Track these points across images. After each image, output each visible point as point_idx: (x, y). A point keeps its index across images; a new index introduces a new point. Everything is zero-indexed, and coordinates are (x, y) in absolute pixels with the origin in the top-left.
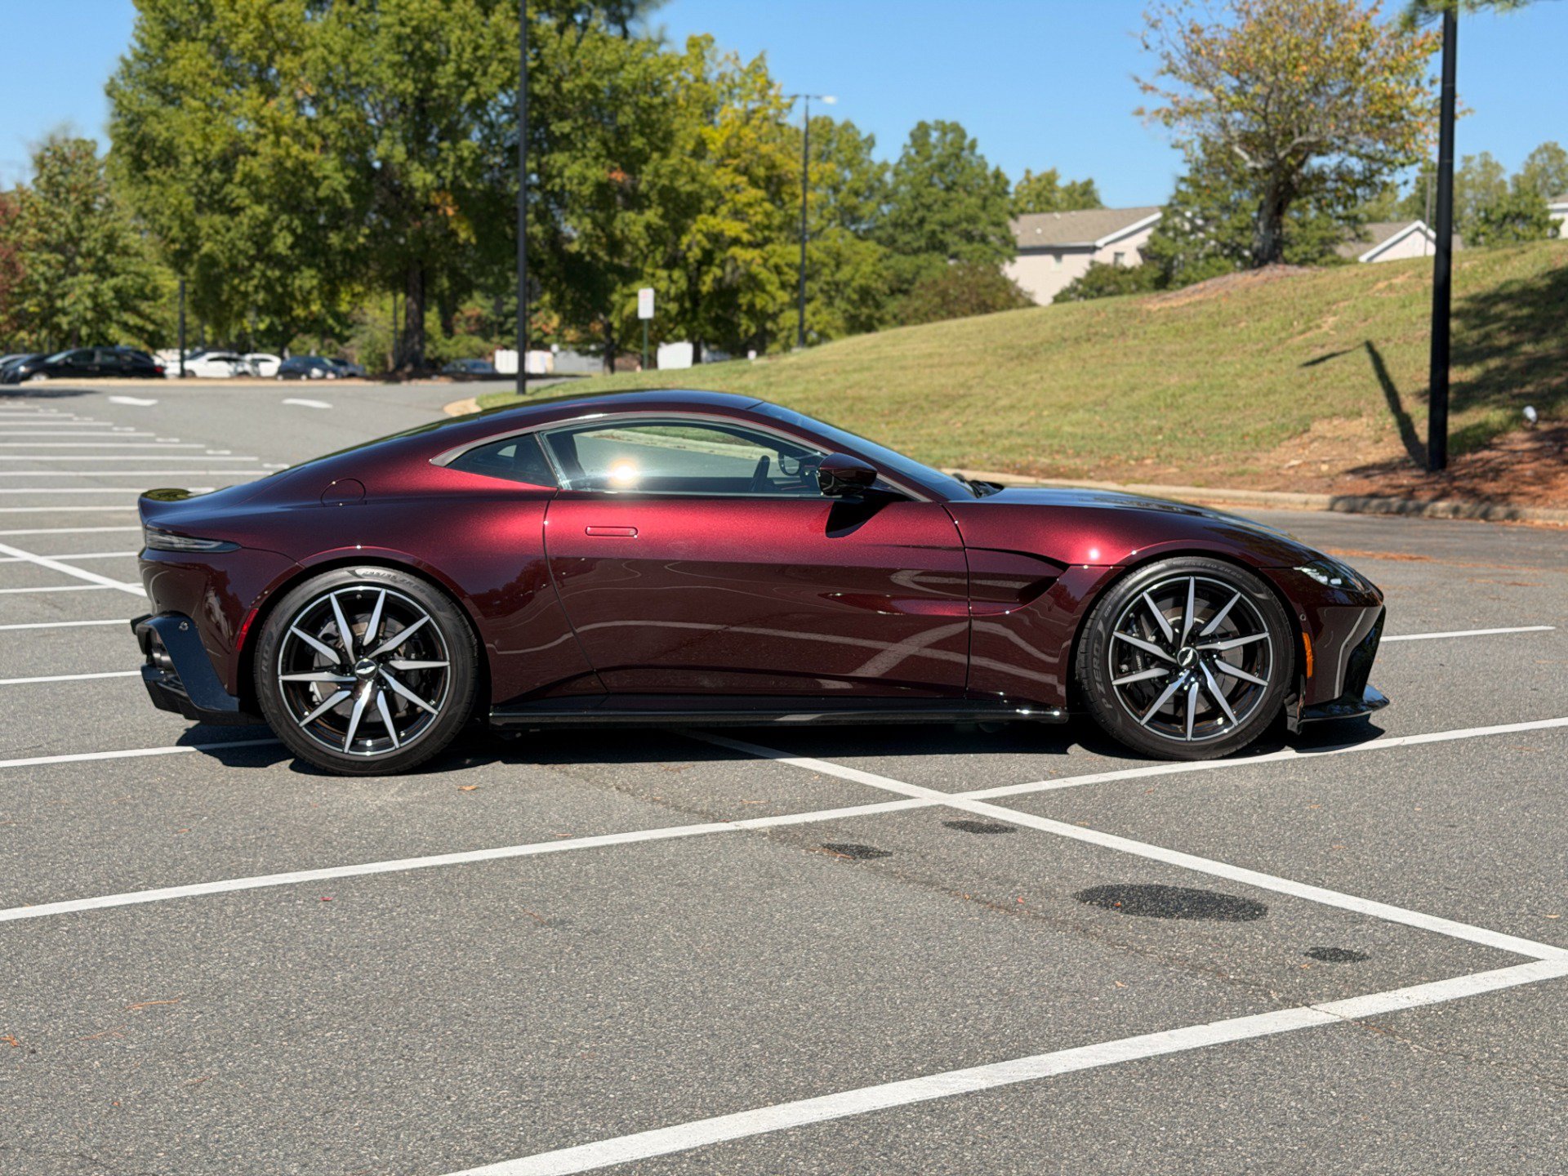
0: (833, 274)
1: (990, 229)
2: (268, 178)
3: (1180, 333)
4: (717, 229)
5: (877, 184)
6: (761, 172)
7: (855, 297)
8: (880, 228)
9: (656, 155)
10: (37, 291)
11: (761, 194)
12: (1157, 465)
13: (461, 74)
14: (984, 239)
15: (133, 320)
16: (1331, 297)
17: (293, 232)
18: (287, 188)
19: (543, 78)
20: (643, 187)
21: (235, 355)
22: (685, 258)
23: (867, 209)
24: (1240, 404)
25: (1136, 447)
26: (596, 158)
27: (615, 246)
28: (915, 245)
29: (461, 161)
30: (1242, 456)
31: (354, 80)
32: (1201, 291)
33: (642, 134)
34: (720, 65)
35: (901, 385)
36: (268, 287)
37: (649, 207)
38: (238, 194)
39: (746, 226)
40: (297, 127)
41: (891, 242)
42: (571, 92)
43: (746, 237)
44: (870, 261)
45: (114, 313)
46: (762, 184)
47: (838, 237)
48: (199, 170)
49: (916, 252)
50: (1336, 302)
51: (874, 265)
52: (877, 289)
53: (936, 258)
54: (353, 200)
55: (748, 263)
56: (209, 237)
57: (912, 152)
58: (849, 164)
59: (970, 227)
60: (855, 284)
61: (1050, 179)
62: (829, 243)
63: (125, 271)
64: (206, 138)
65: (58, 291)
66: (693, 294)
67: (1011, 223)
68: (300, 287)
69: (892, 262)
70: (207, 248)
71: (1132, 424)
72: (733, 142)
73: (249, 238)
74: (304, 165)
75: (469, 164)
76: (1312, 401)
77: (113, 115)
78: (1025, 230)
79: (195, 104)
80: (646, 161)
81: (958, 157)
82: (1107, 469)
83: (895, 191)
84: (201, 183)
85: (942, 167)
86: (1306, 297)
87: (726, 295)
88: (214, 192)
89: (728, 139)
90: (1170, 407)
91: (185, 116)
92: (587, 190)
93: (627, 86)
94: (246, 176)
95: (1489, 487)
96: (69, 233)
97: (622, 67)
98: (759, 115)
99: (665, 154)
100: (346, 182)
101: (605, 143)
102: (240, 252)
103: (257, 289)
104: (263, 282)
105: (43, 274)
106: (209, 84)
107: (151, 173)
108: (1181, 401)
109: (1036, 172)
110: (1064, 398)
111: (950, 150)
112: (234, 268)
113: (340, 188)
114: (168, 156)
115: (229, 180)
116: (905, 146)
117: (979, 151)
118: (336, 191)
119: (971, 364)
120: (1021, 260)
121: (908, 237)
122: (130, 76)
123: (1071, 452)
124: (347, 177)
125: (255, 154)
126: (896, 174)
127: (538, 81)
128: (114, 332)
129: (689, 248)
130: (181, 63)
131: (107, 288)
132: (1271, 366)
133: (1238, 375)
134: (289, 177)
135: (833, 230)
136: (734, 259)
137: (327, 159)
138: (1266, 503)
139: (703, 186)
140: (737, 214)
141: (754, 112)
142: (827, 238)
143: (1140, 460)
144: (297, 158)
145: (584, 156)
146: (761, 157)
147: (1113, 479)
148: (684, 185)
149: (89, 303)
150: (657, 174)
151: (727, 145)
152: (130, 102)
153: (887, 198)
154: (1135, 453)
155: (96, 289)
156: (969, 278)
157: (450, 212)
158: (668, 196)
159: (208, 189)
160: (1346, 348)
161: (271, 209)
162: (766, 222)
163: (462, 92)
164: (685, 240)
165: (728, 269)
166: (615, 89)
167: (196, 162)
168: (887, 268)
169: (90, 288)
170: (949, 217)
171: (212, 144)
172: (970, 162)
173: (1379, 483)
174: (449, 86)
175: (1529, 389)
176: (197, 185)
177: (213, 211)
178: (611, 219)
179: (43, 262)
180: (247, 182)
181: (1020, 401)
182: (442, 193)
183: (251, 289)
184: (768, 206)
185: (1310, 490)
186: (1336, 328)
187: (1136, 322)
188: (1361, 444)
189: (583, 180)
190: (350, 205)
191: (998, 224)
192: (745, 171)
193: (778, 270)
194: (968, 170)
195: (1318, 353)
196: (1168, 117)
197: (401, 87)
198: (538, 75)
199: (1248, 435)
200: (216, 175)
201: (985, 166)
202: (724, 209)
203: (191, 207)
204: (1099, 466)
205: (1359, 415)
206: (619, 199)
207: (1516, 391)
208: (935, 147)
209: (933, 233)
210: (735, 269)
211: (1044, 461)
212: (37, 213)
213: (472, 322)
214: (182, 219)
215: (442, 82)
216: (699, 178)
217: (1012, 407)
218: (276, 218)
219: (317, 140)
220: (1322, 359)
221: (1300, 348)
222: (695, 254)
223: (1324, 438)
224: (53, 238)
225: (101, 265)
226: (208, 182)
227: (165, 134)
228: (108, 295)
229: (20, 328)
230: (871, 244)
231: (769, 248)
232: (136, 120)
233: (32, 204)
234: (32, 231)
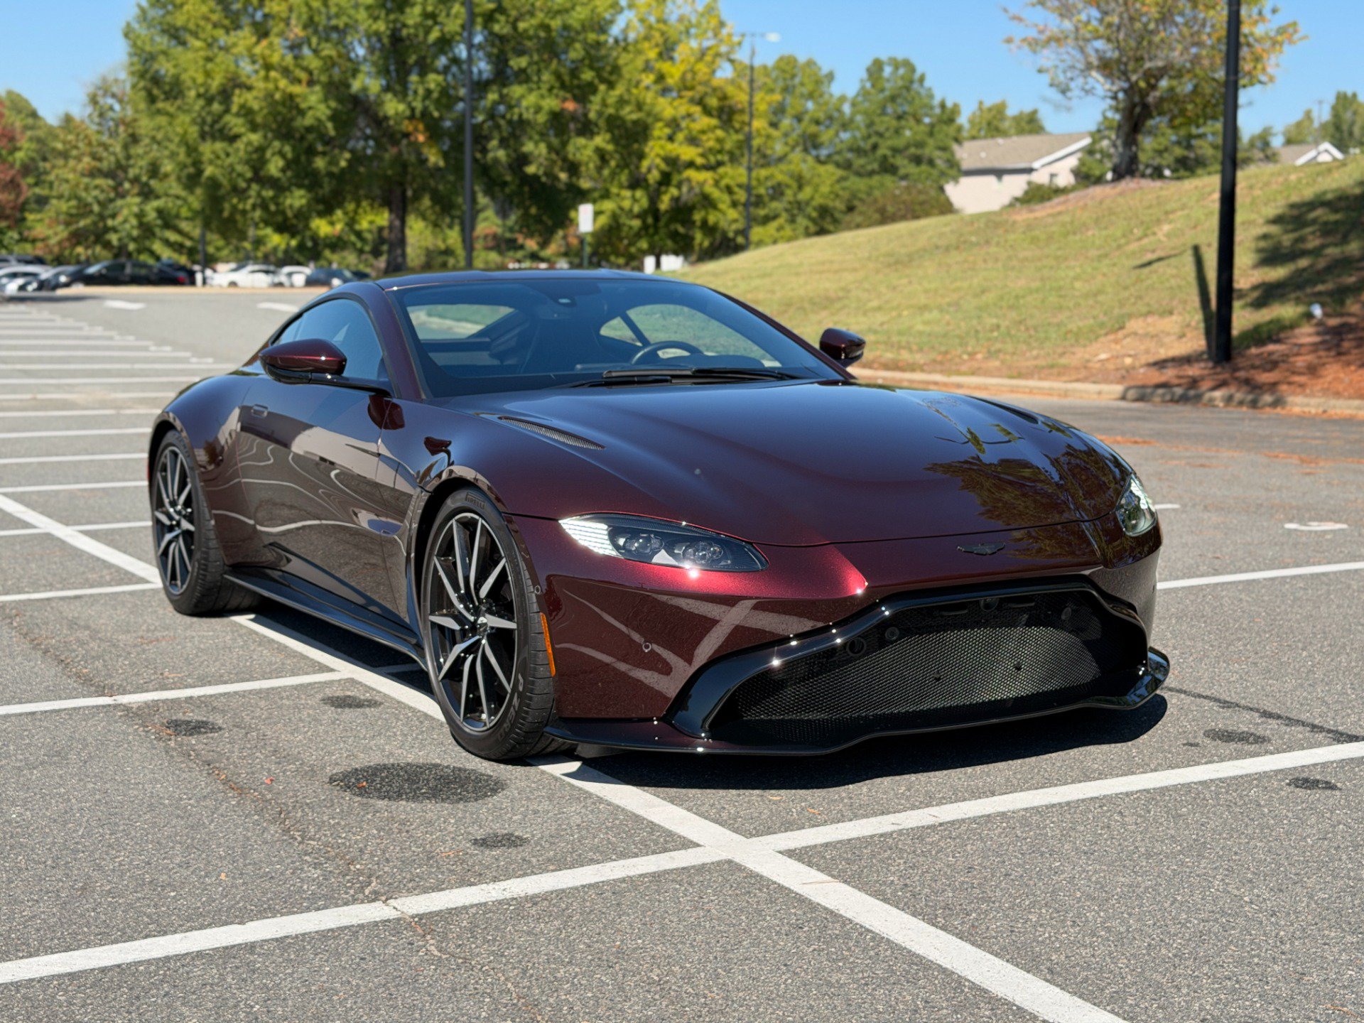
0: (795, 195)
1: (937, 153)
2: (261, 109)
3: (1034, 240)
4: (674, 154)
5: (836, 114)
6: (713, 102)
7: (814, 214)
8: (839, 153)
9: (602, 87)
10: (91, 212)
11: (714, 122)
12: (986, 359)
13: (426, 15)
14: (931, 163)
15: (173, 237)
16: (1168, 208)
17: (283, 155)
18: (279, 118)
19: (502, 18)
20: (592, 115)
21: (272, 268)
22: (646, 180)
23: (826, 136)
24: (1071, 304)
25: (972, 342)
26: (551, 89)
27: (573, 168)
28: (869, 168)
29: (428, 92)
30: (1060, 350)
31: (334, 22)
32: (1065, 202)
33: (591, 68)
34: (679, 7)
35: (792, 289)
36: (264, 205)
37: (598, 134)
38: (235, 123)
39: (700, 150)
40: (284, 64)
41: (847, 166)
42: (526, 31)
43: (699, 161)
44: (828, 182)
45: (157, 231)
46: (715, 113)
47: (801, 162)
48: (201, 102)
49: (871, 174)
50: (1173, 212)
51: (832, 186)
52: (835, 208)
53: (888, 180)
54: (336, 128)
55: (702, 184)
56: (211, 162)
57: (868, 85)
58: (810, 96)
59: (919, 152)
60: (815, 203)
61: (999, 110)
62: (792, 167)
63: (167, 195)
64: (208, 74)
65: (107, 213)
66: (653, 210)
67: (955, 147)
68: (291, 207)
69: (847, 184)
70: (209, 171)
71: (975, 322)
72: (689, 76)
73: (247, 162)
74: (291, 97)
75: (435, 95)
76: (1133, 300)
77: (131, 55)
78: (967, 154)
79: (198, 44)
80: (594, 91)
81: (908, 89)
82: (941, 363)
83: (852, 120)
84: (204, 114)
85: (893, 99)
86: (1150, 207)
87: (682, 212)
88: (215, 122)
89: (684, 74)
90: (1011, 307)
91: (190, 55)
92: (542, 118)
93: (576, 25)
94: (242, 106)
95: (1265, 377)
96: (118, 161)
97: (573, 8)
98: (711, 52)
99: (611, 85)
100: (328, 112)
101: (558, 76)
102: (240, 175)
103: (254, 207)
104: (259, 201)
105: (96, 198)
106: (209, 27)
107: (160, 105)
108: (1022, 301)
109: (988, 103)
110: (923, 300)
111: (900, 83)
112: (235, 190)
113: (323, 118)
114: (174, 90)
115: (227, 111)
116: (862, 81)
117: (927, 83)
118: (319, 120)
119: (855, 270)
120: (964, 181)
121: (861, 161)
122: (145, 19)
123: (915, 347)
124: (328, 107)
125: (249, 88)
126: (854, 105)
127: (498, 21)
128: (157, 247)
129: (649, 170)
130: (186, 8)
131: (151, 207)
132: (1105, 270)
133: (1076, 278)
134: (280, 108)
135: (797, 155)
136: (689, 180)
137: (312, 93)
138: (1066, 394)
139: (649, 114)
140: (693, 141)
141: (709, 48)
142: (790, 162)
143: (972, 355)
144: (284, 91)
145: (539, 88)
146: (715, 90)
147: (942, 372)
148: (630, 114)
149: (134, 222)
150: (604, 104)
151: (683, 78)
152: (144, 42)
153: (845, 126)
154: (970, 349)
155: (142, 211)
156: (905, 197)
157: (421, 138)
158: (614, 124)
159: (209, 119)
160: (1173, 252)
161: (265, 137)
162: (718, 147)
163: (428, 31)
164: (645, 164)
165: (685, 189)
166: (566, 27)
167: (199, 96)
168: (844, 189)
169: (136, 209)
170: (899, 142)
171: (213, 79)
172: (918, 93)
173: (1169, 374)
174: (416, 26)
175: (1320, 288)
176: (200, 115)
177: (214, 139)
178: (564, 144)
179: (96, 187)
180: (243, 112)
181: (887, 302)
182: (415, 122)
183: (248, 207)
184: (720, 133)
185: (1106, 381)
186: (1168, 236)
187: (1000, 231)
188: (1167, 340)
189: (538, 109)
190: (332, 133)
191: (944, 149)
192: (700, 102)
193: (729, 190)
194: (917, 101)
195: (1150, 257)
196: (1034, 45)
197: (375, 27)
198: (498, 16)
199: (1070, 331)
200: (216, 107)
201: (931, 96)
202: (680, 136)
203: (196, 135)
204: (934, 361)
205: (1171, 313)
206: (572, 126)
207: (1309, 290)
208: (888, 80)
209: (885, 157)
210: (691, 189)
211: (889, 355)
212: (90, 144)
213: (490, 239)
214: (187, 145)
215: (410, 22)
216: (646, 108)
217: (879, 308)
218: (269, 146)
219: (303, 76)
220: (1149, 263)
221: (1134, 253)
222: (654, 176)
223: (1135, 334)
224: (105, 165)
225: (146, 190)
226: (209, 113)
227: (172, 71)
228: (151, 216)
229: (78, 243)
230: (830, 168)
231: (721, 170)
232: (152, 57)
233: (86, 137)
234: (87, 159)
